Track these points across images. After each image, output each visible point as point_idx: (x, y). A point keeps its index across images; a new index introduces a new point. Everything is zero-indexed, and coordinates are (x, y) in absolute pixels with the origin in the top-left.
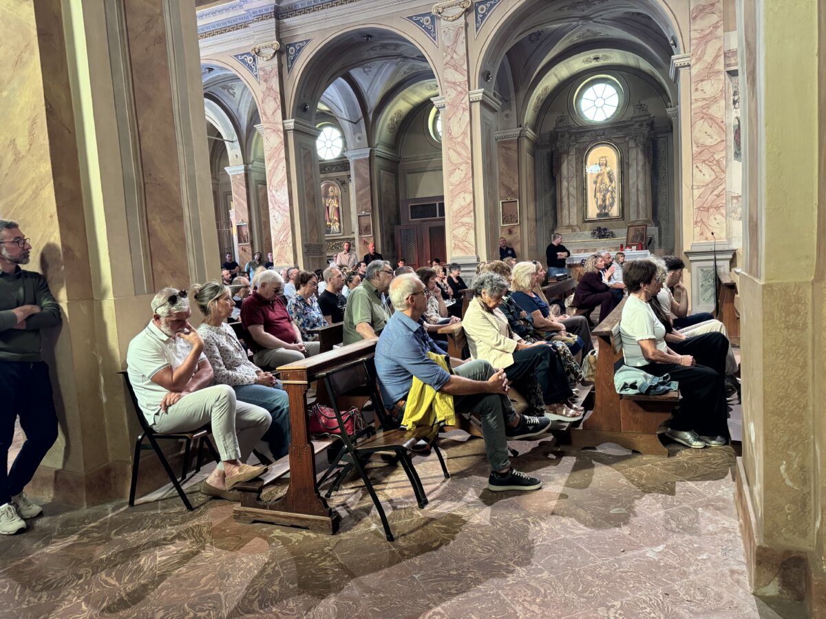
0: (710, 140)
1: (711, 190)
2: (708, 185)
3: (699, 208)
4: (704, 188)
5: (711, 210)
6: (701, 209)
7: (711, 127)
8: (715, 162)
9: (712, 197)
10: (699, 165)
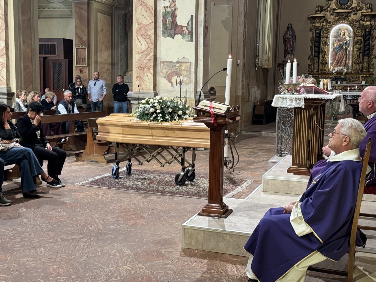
0: (146, 20)
1: (146, 55)
2: (144, 52)
3: (138, 67)
4: (141, 54)
5: (145, 69)
6: (140, 68)
7: (146, 12)
8: (148, 36)
9: (146, 61)
10: (139, 37)
